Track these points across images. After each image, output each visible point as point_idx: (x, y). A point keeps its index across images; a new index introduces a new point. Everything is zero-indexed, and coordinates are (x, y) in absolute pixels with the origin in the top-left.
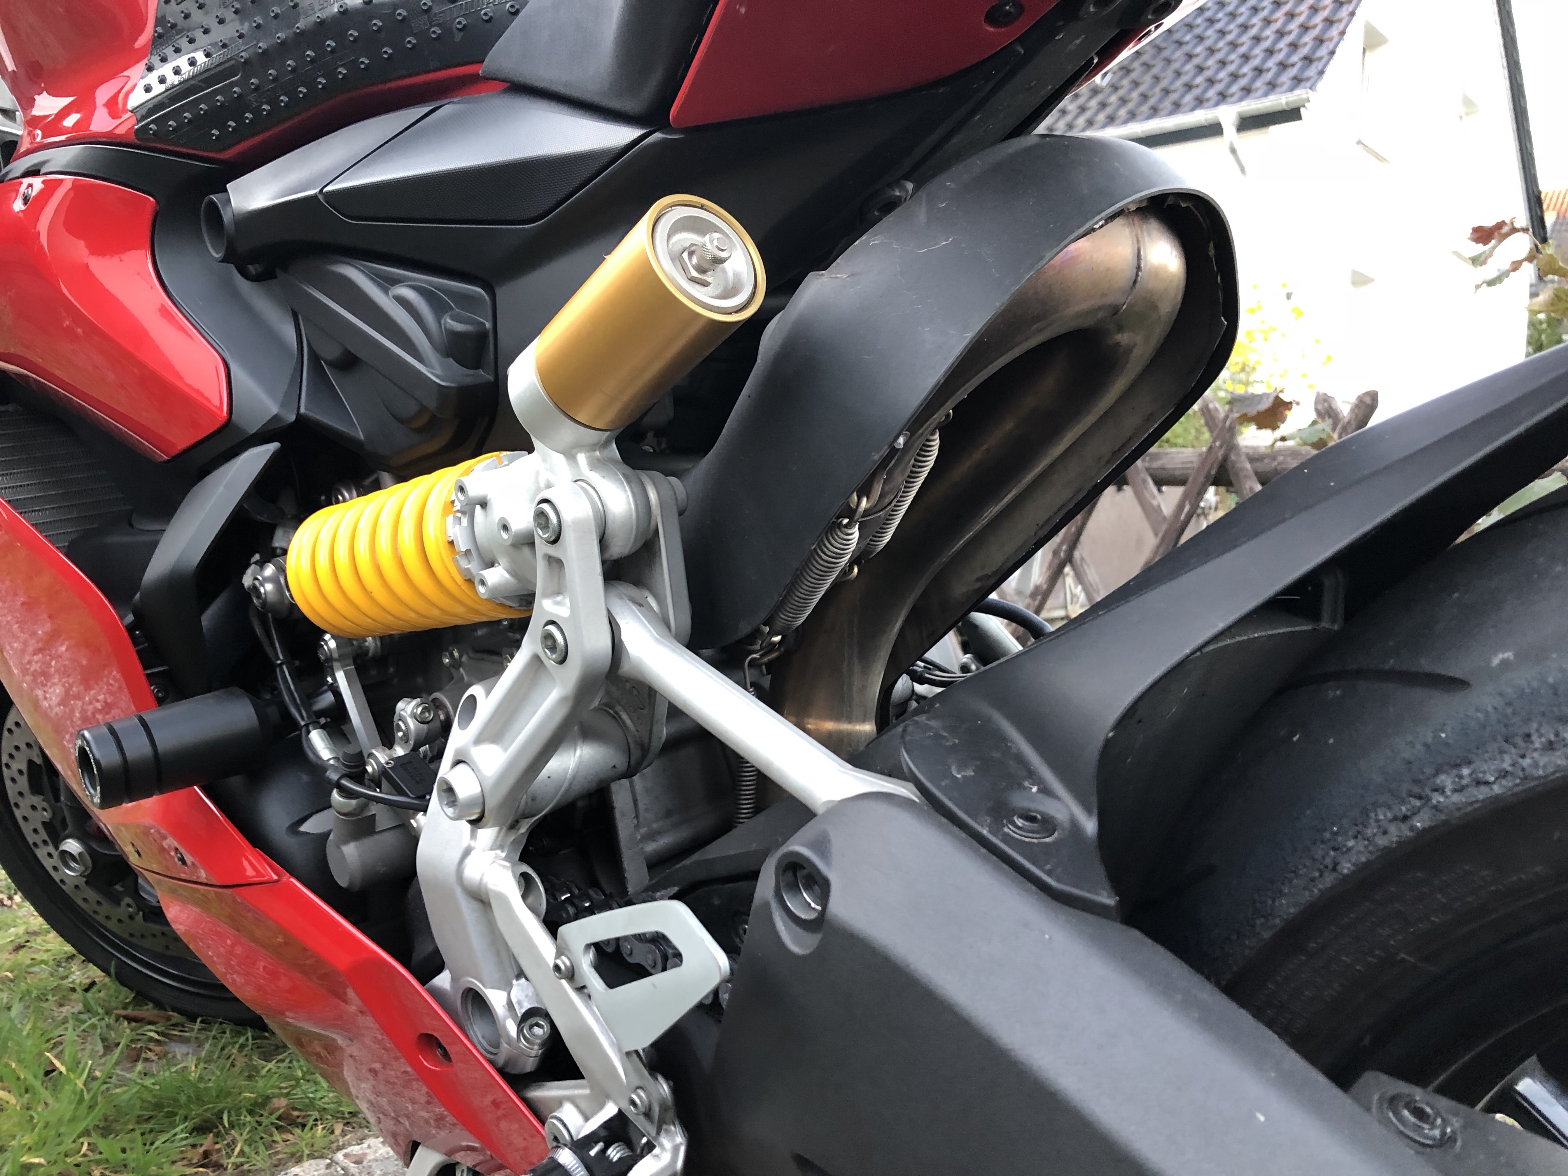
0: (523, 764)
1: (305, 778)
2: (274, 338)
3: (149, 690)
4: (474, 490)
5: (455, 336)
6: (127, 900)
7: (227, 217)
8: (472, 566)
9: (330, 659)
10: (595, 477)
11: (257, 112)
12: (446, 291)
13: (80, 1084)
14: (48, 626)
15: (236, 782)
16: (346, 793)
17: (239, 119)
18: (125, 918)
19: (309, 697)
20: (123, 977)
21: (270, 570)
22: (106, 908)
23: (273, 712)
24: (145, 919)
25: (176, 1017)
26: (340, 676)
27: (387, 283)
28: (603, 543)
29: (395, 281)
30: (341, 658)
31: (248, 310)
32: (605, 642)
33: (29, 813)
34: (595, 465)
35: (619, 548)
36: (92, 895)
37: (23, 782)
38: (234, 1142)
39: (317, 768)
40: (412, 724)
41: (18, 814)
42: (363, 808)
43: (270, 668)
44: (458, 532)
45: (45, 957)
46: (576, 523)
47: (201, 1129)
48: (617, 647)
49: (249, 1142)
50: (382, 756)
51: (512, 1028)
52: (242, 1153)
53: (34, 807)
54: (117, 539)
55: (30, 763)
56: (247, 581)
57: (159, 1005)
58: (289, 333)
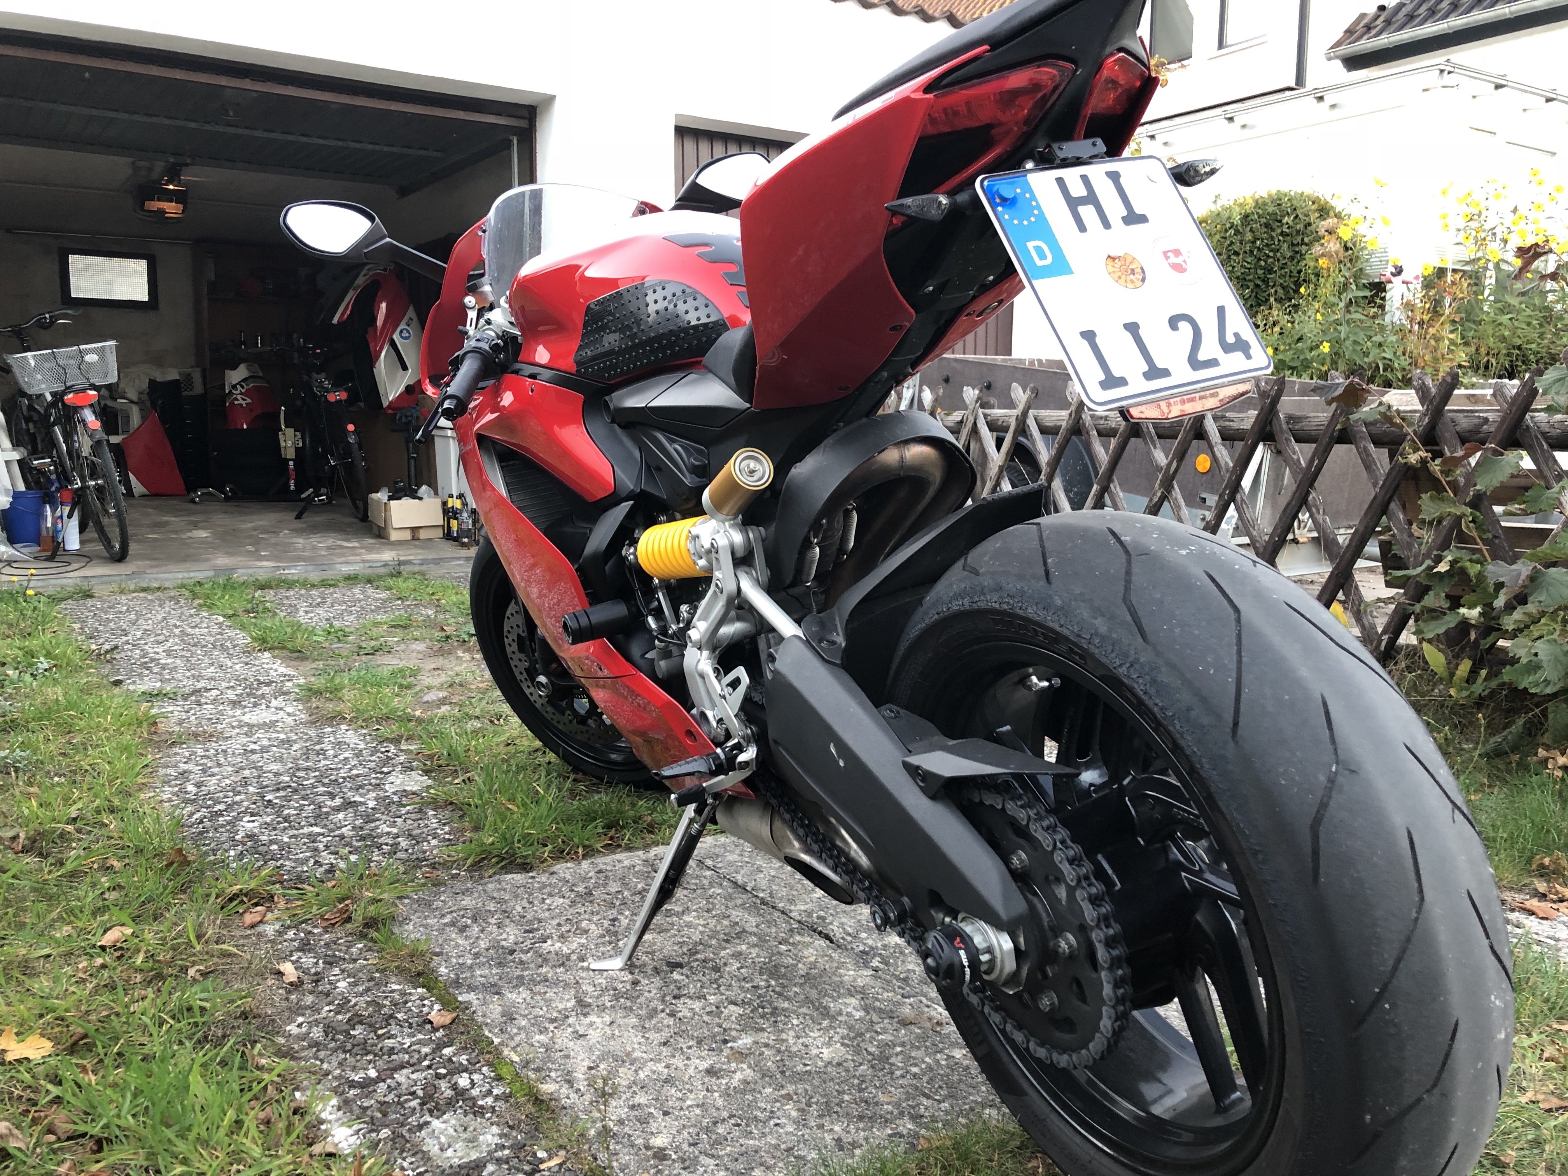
0: (712, 628)
1: (647, 636)
2: (630, 455)
3: (586, 600)
4: (694, 532)
5: (693, 465)
6: (568, 712)
7: (612, 407)
8: (695, 558)
9: (656, 588)
10: (730, 530)
11: (622, 369)
12: (692, 447)
13: (550, 799)
14: (532, 561)
15: (620, 636)
16: (660, 641)
17: (616, 371)
18: (567, 722)
19: (648, 602)
20: (566, 757)
21: (632, 550)
22: (558, 716)
23: (634, 609)
24: (578, 723)
25: (595, 781)
26: (660, 594)
27: (671, 441)
28: (733, 553)
29: (674, 441)
30: (661, 587)
31: (621, 442)
32: (735, 588)
33: (518, 663)
34: (731, 526)
35: (740, 554)
36: (549, 709)
37: (515, 647)
38: (625, 835)
39: (650, 631)
40: (685, 614)
41: (512, 663)
42: (667, 646)
43: (633, 591)
44: (690, 546)
45: (522, 749)
46: (723, 547)
47: (609, 827)
48: (739, 589)
49: (633, 835)
50: (674, 627)
51: (714, 724)
52: (629, 840)
53: (520, 660)
54: (568, 529)
55: (519, 635)
56: (623, 553)
57: (584, 774)
58: (637, 453)
